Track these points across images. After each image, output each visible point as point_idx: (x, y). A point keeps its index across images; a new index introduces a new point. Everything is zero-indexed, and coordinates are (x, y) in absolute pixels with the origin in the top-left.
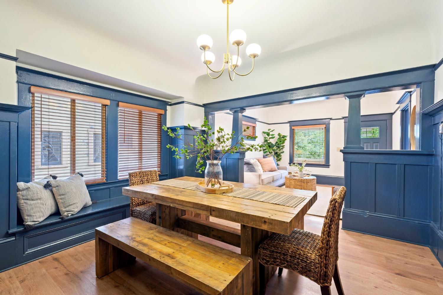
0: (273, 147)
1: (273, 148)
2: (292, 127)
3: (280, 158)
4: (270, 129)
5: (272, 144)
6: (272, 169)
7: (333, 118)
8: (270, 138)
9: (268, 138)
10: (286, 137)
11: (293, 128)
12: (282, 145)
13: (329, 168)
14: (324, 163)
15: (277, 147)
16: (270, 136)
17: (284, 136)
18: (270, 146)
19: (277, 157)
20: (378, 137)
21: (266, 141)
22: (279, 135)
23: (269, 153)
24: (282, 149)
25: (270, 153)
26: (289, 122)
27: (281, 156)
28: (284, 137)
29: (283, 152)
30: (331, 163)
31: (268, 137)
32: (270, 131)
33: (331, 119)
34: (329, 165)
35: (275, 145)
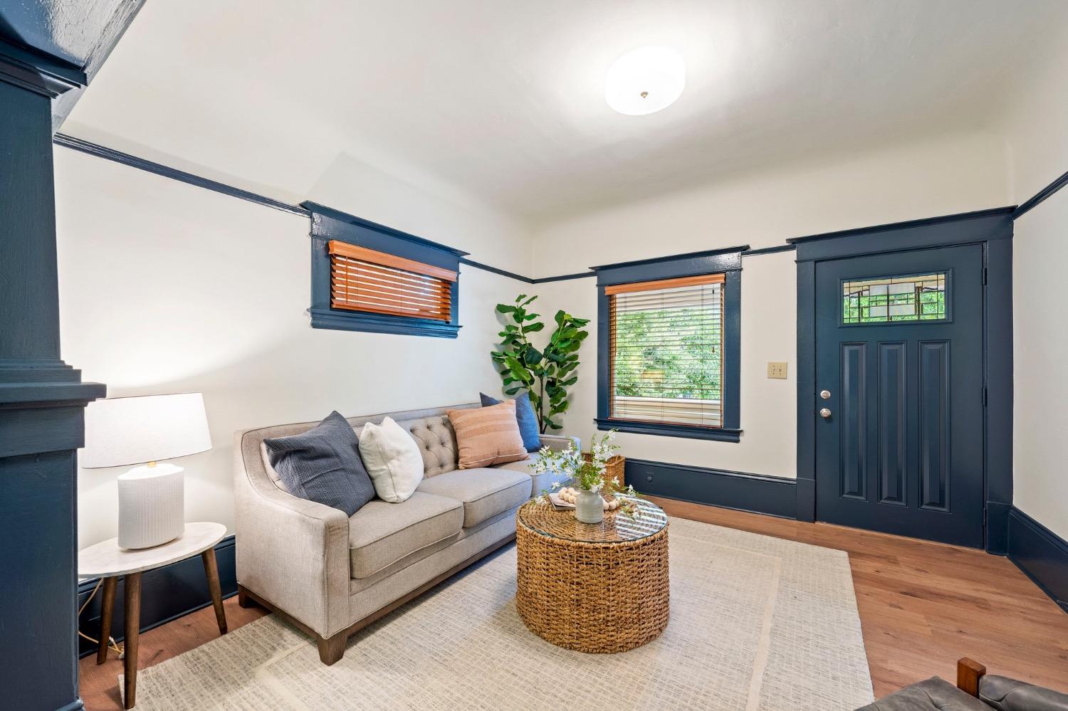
0: (538, 362)
1: (538, 367)
2: (606, 288)
3: (563, 399)
4: (524, 296)
5: (535, 352)
6: (498, 453)
7: (753, 248)
8: (526, 329)
9: (520, 330)
10: (583, 323)
11: (609, 291)
12: (571, 353)
13: (738, 441)
14: (718, 424)
15: (551, 360)
16: (526, 323)
17: (576, 320)
18: (528, 357)
19: (551, 396)
20: (943, 317)
21: (511, 338)
22: (560, 316)
23: (521, 384)
24: (572, 367)
25: (524, 382)
26: (598, 271)
27: (564, 394)
28: (577, 324)
29: (573, 381)
30: (746, 422)
31: (519, 326)
32: (523, 301)
33: (744, 250)
34: (738, 433)
35: (545, 355)
